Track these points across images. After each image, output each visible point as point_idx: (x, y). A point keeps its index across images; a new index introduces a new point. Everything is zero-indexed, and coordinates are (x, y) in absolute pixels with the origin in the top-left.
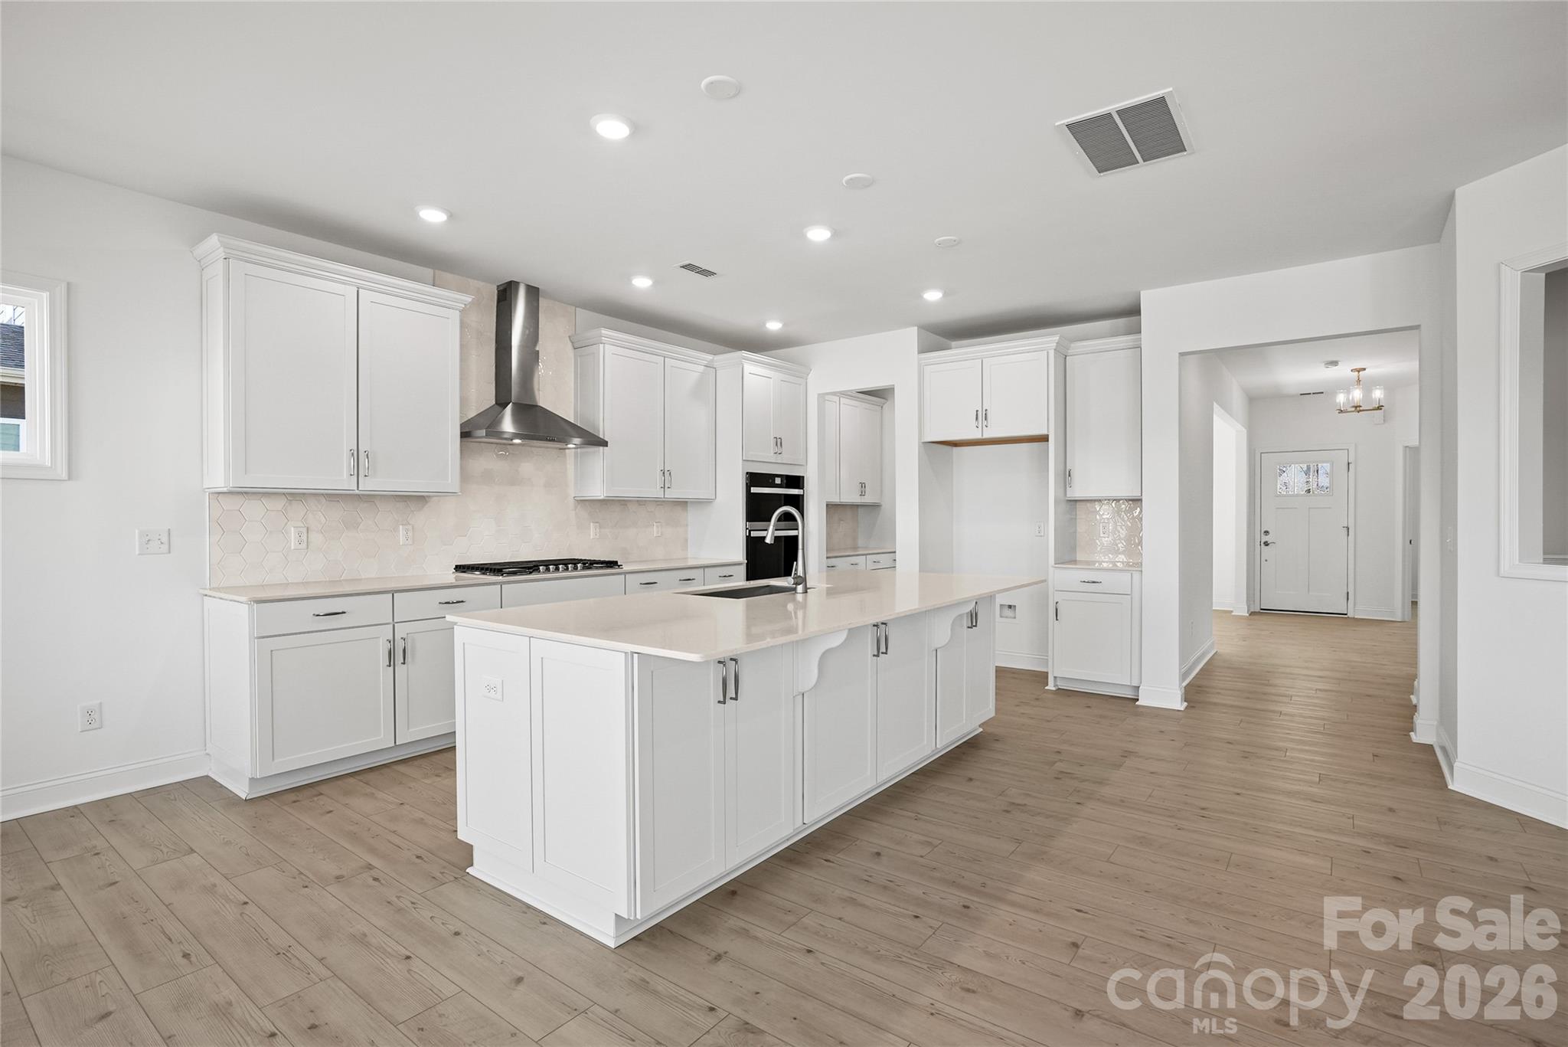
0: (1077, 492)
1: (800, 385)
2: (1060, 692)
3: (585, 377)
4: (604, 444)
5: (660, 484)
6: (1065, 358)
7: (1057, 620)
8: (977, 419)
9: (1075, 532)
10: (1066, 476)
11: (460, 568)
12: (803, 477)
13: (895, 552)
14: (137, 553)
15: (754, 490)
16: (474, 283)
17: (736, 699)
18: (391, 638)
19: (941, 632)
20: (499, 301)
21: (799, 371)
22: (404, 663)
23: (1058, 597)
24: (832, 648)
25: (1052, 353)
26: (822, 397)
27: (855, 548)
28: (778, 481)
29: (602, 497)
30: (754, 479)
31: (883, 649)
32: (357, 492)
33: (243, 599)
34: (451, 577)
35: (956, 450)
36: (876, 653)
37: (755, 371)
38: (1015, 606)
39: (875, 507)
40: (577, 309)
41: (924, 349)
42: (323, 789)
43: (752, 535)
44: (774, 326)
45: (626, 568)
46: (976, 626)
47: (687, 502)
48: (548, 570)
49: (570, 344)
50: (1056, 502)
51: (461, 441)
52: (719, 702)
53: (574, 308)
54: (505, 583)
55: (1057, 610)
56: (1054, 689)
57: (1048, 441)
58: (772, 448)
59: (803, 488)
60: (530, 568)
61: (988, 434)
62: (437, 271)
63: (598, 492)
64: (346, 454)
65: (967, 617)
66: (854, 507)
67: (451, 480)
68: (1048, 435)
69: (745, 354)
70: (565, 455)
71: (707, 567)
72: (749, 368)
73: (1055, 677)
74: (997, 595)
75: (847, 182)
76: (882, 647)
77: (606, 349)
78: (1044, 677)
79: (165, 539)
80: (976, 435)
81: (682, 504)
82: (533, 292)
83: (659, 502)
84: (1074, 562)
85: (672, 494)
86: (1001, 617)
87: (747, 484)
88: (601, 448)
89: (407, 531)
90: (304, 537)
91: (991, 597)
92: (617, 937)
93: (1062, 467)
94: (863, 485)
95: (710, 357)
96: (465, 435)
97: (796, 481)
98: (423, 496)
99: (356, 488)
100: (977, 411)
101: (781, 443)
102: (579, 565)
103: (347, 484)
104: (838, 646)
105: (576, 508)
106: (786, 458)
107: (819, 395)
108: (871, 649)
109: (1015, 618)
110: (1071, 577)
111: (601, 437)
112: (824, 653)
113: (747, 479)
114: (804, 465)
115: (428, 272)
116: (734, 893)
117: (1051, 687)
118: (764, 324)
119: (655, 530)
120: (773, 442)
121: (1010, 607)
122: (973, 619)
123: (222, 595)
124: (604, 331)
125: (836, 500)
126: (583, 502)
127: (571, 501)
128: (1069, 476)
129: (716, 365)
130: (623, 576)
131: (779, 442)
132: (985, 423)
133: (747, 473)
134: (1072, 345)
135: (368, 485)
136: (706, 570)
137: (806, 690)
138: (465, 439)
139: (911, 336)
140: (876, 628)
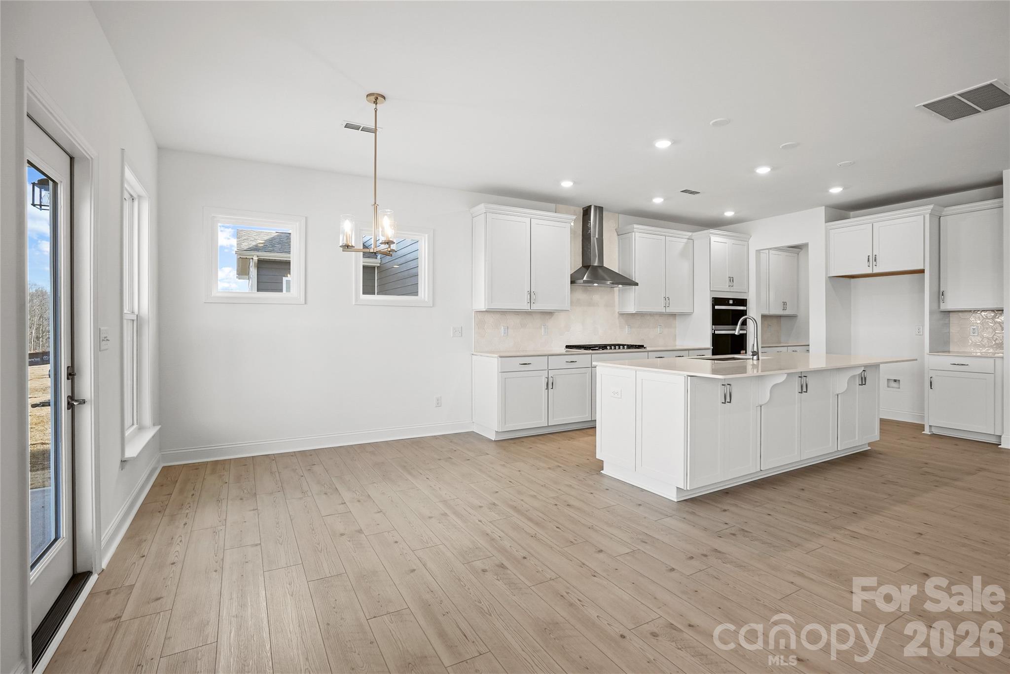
0: (948, 305)
1: (744, 245)
2: (934, 435)
3: (625, 251)
4: (637, 284)
5: (664, 305)
6: (940, 218)
7: (931, 388)
8: (868, 261)
9: (949, 332)
10: (940, 295)
11: (567, 347)
12: (746, 299)
13: (809, 345)
14: (452, 336)
15: (717, 307)
16: (572, 208)
17: (730, 402)
18: (547, 376)
19: (841, 383)
20: (583, 215)
21: (744, 237)
22: (552, 388)
23: (932, 374)
24: (777, 384)
25: (927, 216)
26: (758, 252)
27: (780, 343)
28: (731, 302)
29: (634, 312)
30: (716, 301)
31: (804, 390)
32: (530, 310)
33: (497, 356)
34: (563, 350)
35: (852, 280)
36: (800, 391)
37: (718, 241)
38: (899, 380)
39: (793, 317)
40: (620, 215)
41: (830, 219)
42: (522, 440)
43: (716, 333)
44: (729, 214)
45: (648, 349)
46: (865, 384)
47: (675, 314)
48: (611, 348)
49: (616, 233)
50: (931, 313)
51: (571, 286)
52: (723, 403)
53: (617, 214)
54: (593, 354)
55: (931, 383)
56: (929, 433)
57: (924, 272)
58: (727, 283)
59: (746, 306)
60: (604, 347)
61: (876, 270)
62: (558, 205)
63: (632, 309)
64: (526, 293)
65: (859, 378)
66: (779, 317)
67: (567, 305)
68: (924, 270)
69: (712, 231)
70: (614, 291)
71: (690, 350)
72: (714, 238)
73: (930, 426)
74: (881, 365)
75: (783, 147)
76: (804, 389)
77: (636, 235)
78: (922, 427)
79: (460, 330)
80: (869, 271)
81: (673, 315)
82: (600, 209)
83: (661, 315)
84: (949, 352)
85: (670, 310)
86: (888, 387)
87: (713, 304)
88: (634, 287)
89: (545, 328)
90: (506, 331)
91: (876, 366)
92: (677, 498)
93: (936, 289)
94: (785, 304)
95: (690, 234)
96: (572, 282)
97: (743, 302)
98: (551, 312)
99: (529, 308)
100: (869, 256)
101: (733, 280)
102: (625, 347)
103: (525, 307)
104: (781, 383)
105: (619, 317)
106: (735, 289)
107: (756, 250)
108: (798, 389)
109: (899, 388)
110: (943, 361)
111: (634, 280)
112: (775, 385)
113: (713, 301)
114: (747, 293)
115: (553, 206)
116: (727, 493)
117: (927, 431)
118: (724, 213)
119: (658, 330)
120: (728, 279)
121: (895, 381)
122: (863, 381)
123: (482, 354)
124: (635, 226)
125: (766, 312)
126: (622, 315)
127: (617, 315)
128: (943, 295)
129: (693, 238)
130: (647, 353)
131: (731, 279)
132: (874, 263)
133: (713, 298)
134: (945, 209)
135: (535, 307)
136: (690, 351)
137: (763, 403)
138: (572, 284)
139: (821, 212)
140: (800, 378)
